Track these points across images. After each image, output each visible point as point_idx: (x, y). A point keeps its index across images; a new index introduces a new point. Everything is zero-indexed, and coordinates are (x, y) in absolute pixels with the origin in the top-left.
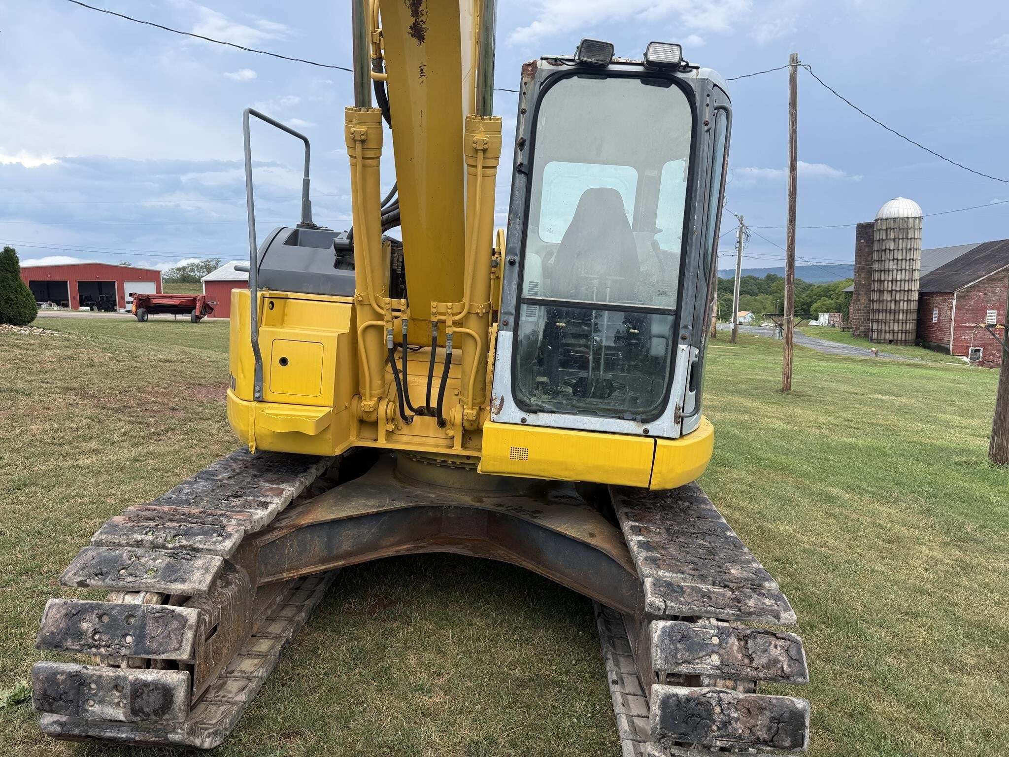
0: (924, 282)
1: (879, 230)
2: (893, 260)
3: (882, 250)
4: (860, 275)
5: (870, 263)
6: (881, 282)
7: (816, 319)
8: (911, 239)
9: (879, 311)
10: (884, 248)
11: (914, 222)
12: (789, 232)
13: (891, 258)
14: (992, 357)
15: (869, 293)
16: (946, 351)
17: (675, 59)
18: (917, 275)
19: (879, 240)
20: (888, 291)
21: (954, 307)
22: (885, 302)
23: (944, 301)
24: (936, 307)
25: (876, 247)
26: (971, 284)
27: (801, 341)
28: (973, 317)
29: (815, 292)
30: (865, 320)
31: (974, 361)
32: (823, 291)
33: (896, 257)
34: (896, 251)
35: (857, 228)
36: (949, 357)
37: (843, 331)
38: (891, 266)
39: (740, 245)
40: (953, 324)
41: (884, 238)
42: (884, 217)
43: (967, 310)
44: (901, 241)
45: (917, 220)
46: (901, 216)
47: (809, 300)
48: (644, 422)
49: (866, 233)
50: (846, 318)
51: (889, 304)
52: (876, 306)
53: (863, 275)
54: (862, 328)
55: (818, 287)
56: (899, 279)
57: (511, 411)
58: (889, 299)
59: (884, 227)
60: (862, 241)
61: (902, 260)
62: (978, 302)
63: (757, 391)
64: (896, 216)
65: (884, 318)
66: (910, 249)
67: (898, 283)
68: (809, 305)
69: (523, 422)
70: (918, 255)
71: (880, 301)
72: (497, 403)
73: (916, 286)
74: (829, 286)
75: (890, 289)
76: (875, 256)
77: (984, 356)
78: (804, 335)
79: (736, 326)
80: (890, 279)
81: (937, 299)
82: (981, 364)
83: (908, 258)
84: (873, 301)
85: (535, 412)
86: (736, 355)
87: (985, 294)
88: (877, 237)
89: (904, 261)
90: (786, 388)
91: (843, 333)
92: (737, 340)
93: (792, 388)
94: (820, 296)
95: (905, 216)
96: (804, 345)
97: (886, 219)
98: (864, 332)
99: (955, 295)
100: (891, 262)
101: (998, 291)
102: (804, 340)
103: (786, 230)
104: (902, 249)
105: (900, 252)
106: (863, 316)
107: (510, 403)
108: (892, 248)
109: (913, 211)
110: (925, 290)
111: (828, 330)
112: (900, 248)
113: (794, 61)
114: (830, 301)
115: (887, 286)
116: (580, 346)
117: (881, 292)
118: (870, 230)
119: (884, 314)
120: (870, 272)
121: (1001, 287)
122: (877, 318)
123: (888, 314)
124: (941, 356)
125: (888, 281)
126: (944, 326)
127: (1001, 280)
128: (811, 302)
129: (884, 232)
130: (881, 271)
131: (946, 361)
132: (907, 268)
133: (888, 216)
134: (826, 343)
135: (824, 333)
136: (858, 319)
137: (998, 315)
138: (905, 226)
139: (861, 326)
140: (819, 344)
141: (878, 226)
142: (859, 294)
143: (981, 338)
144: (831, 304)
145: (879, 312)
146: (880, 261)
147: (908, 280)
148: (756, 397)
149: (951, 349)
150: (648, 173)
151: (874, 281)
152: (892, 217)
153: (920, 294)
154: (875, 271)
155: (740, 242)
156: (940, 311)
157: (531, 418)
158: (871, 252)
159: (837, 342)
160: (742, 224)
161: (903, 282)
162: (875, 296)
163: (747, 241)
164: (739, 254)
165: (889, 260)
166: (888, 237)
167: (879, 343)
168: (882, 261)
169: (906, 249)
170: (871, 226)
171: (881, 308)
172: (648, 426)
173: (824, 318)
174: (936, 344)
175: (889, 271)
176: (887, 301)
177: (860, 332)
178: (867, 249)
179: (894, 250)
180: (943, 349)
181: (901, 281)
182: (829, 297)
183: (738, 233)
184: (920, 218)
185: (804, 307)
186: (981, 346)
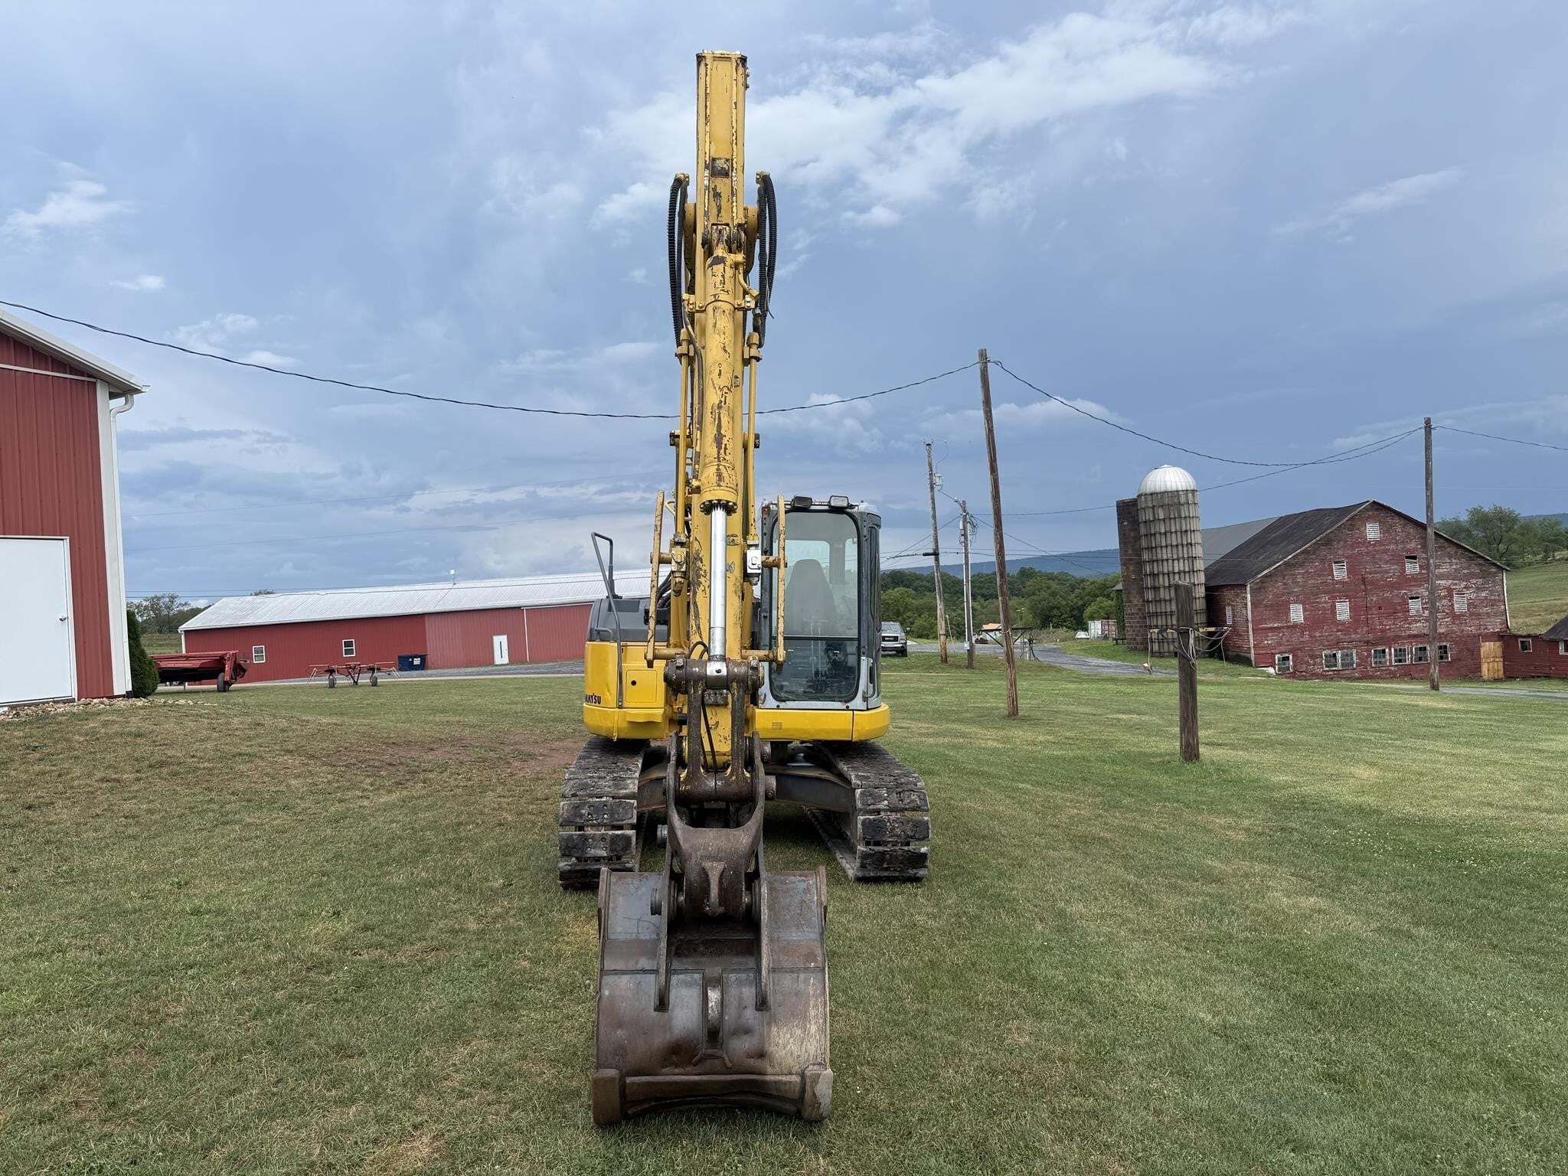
0: (1210, 573)
1: (1144, 509)
2: (1166, 547)
3: (1151, 535)
4: (1127, 568)
5: (1138, 552)
6: (1154, 575)
7: (1086, 629)
8: (1185, 517)
9: (1156, 614)
10: (1153, 532)
11: (1187, 497)
12: (996, 539)
13: (1164, 544)
14: (1304, 666)
15: (1141, 591)
16: (1246, 662)
17: (845, 505)
18: (1200, 565)
19: (1145, 522)
20: (1164, 587)
21: (1249, 604)
22: (1163, 603)
23: (1237, 595)
24: (1229, 605)
25: (1143, 530)
26: (1265, 572)
27: (1060, 660)
28: (1274, 615)
29: (1087, 591)
30: (1141, 627)
31: (1283, 672)
32: (1099, 589)
33: (1169, 542)
34: (1168, 535)
35: (1118, 507)
36: (1250, 669)
37: (1117, 644)
38: (1165, 554)
39: (966, 538)
40: (1250, 625)
41: (1151, 519)
42: (1148, 491)
43: (1266, 606)
44: (1172, 521)
45: (1190, 495)
46: (1170, 490)
47: (1080, 603)
48: (846, 702)
49: (1128, 512)
50: (1121, 627)
51: (1168, 603)
52: (1152, 608)
53: (1131, 568)
54: (1139, 638)
55: (1092, 583)
56: (1176, 570)
57: (771, 702)
58: (1168, 598)
59: (1150, 505)
60: (1125, 523)
61: (1177, 546)
62: (1277, 596)
63: (983, 718)
64: (1163, 490)
65: (1164, 623)
66: (1186, 531)
67: (1177, 576)
68: (1081, 609)
69: (778, 706)
70: (1197, 538)
71: (1158, 601)
72: (762, 697)
73: (1201, 578)
74: (1106, 580)
75: (1167, 584)
76: (1144, 543)
77: (1295, 666)
78: (1064, 653)
79: (972, 646)
80: (1166, 571)
81: (1228, 595)
82: (1293, 676)
83: (1185, 542)
84: (1148, 602)
85: (784, 701)
86: (968, 682)
87: (1285, 584)
88: (1142, 517)
89: (1180, 547)
90: (1013, 713)
91: (1117, 647)
92: (975, 664)
93: (1020, 714)
94: (1096, 596)
95: (1174, 489)
96: (1064, 666)
97: (1152, 494)
98: (1142, 644)
99: (1248, 589)
100: (1164, 550)
101: (1299, 579)
102: (1064, 660)
103: (993, 536)
104: (1176, 532)
105: (1173, 535)
106: (1138, 623)
107: (770, 696)
108: (1163, 531)
109: (1184, 484)
110: (1213, 583)
111: (1097, 644)
112: (1173, 530)
113: (983, 356)
114: (1110, 602)
115: (1163, 581)
116: (804, 663)
117: (1156, 589)
118: (1135, 509)
119: (1164, 617)
120: (1140, 564)
121: (1303, 574)
122: (1155, 623)
123: (1169, 617)
124: (1241, 668)
125: (1164, 574)
126: (1241, 629)
127: (1301, 565)
128: (1084, 605)
129: (1151, 510)
130: (1153, 561)
131: (1246, 675)
132: (1186, 556)
133: (1153, 490)
134: (1094, 661)
135: (1092, 648)
136: (1132, 627)
137: (1305, 610)
138: (1176, 501)
139: (1137, 635)
140: (1085, 664)
141: (1142, 504)
142: (1129, 593)
143: (1288, 641)
144: (1111, 606)
145: (1157, 616)
146: (1150, 549)
147: (1189, 572)
148: (980, 724)
149: (1253, 659)
150: (836, 546)
151: (1146, 575)
152: (1158, 490)
153: (1207, 589)
154: (1145, 562)
155: (965, 535)
156: (1233, 610)
157: (782, 705)
158: (1138, 538)
159: (1108, 659)
160: (965, 511)
161: (1182, 574)
162: (1150, 596)
163: (974, 533)
164: (966, 549)
165: (1161, 547)
166: (1157, 517)
167: (1163, 657)
168: (1152, 548)
169: (1181, 532)
170: (1133, 503)
171: (1159, 610)
172: (848, 704)
173: (1096, 628)
174: (1234, 654)
175: (1162, 560)
176: (1165, 601)
177: (1138, 644)
178: (1132, 534)
179: (1165, 533)
180: (1241, 659)
181: (1179, 573)
182: (1108, 596)
183: (961, 523)
184: (1193, 491)
185: (1076, 612)
186: (1290, 652)
